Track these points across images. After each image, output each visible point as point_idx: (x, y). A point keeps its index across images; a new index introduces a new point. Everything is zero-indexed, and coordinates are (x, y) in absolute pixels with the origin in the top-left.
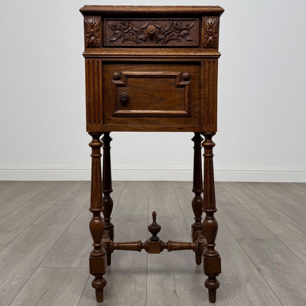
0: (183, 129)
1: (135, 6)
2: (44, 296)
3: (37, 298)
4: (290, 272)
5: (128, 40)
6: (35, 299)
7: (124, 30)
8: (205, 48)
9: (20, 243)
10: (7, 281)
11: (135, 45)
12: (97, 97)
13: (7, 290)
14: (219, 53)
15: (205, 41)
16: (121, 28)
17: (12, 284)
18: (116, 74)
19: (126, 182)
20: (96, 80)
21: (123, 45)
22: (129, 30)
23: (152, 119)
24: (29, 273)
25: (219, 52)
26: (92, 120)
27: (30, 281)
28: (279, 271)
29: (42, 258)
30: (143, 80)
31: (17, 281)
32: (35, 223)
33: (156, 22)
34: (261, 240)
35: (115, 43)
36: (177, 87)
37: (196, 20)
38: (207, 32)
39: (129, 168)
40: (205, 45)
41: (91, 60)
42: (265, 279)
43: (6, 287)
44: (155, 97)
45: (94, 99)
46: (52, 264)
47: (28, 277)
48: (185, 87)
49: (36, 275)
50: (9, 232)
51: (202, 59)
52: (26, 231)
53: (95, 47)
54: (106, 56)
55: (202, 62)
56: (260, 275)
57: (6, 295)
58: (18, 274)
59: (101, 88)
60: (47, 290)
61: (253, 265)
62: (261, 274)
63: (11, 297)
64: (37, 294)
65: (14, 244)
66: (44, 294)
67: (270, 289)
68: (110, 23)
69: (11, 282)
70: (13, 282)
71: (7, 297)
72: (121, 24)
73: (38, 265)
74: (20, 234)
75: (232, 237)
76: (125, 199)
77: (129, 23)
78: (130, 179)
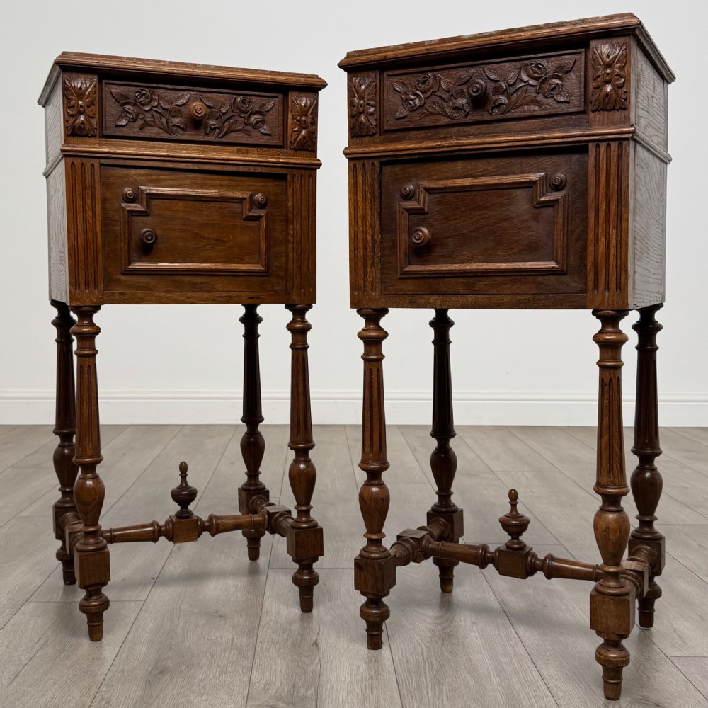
0: (258, 298)
1: (164, 62)
5: (150, 126)
7: (143, 105)
8: (294, 149)
11: (165, 136)
12: (90, 235)
14: (319, 160)
15: (294, 137)
16: (135, 101)
18: (128, 190)
20: (89, 201)
21: (142, 135)
22: (152, 107)
23: (200, 280)
25: (318, 158)
26: (82, 281)
30: (181, 204)
33: (204, 94)
35: (125, 129)
36: (244, 220)
37: (277, 97)
38: (298, 121)
40: (295, 145)
41: (78, 161)
44: (205, 238)
45: (86, 239)
48: (258, 220)
51: (289, 170)
53: (86, 136)
54: (108, 155)
55: (289, 176)
59: (99, 219)
68: (116, 90)
72: (137, 94)
77: (153, 93)
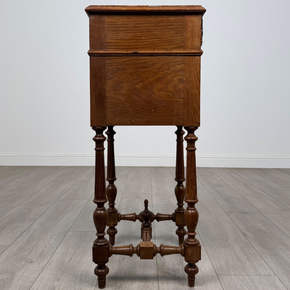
4: (270, 236)
6: (71, 253)
9: (51, 213)
10: (47, 240)
13: (48, 247)
17: (51, 242)
19: (130, 167)
24: (62, 235)
27: (64, 240)
28: (260, 235)
29: (71, 224)
31: (54, 240)
32: (62, 198)
34: (245, 213)
39: (133, 156)
42: (250, 241)
43: (47, 245)
46: (80, 228)
47: (63, 238)
49: (68, 237)
50: (41, 205)
52: (55, 205)
56: (245, 238)
57: (48, 250)
58: (54, 235)
60: (79, 247)
61: (239, 231)
62: (247, 238)
63: (52, 251)
64: (71, 250)
65: (46, 214)
66: (77, 250)
67: (253, 248)
70: (51, 241)
73: (68, 229)
74: (50, 207)
75: (222, 210)
76: (131, 181)
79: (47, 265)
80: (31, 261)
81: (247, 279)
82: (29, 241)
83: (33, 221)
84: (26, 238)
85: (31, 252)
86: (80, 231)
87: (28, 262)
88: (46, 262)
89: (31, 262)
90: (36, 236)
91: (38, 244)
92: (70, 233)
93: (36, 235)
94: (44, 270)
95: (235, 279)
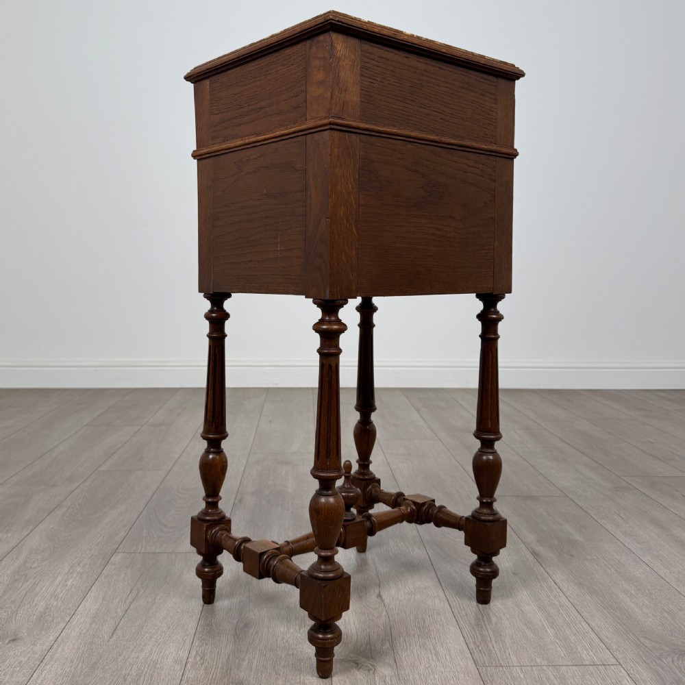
2: (132, 607)
3: (119, 611)
4: (595, 558)
6: (116, 613)
9: (77, 506)
10: (59, 578)
13: (60, 596)
17: (69, 583)
19: (268, 389)
24: (99, 562)
27: (102, 578)
29: (123, 534)
31: (78, 578)
32: (103, 468)
39: (275, 364)
42: (548, 570)
43: (59, 590)
46: (142, 546)
47: (99, 570)
49: (113, 568)
50: (54, 486)
52: (87, 484)
56: (537, 564)
57: (59, 605)
58: (78, 564)
60: (137, 595)
61: (523, 546)
62: (541, 562)
63: (69, 609)
64: (119, 603)
65: (65, 509)
66: (132, 603)
69: (66, 581)
70: (71, 581)
71: (62, 608)
73: (115, 547)
74: (74, 490)
76: (270, 422)
78: (277, 384)
79: (55, 646)
80: (13, 637)
81: (552, 678)
82: (16, 580)
83: (31, 527)
84: (9, 572)
85: (17, 611)
86: (142, 551)
87: (7, 641)
88: (52, 638)
89: (14, 640)
90: (35, 568)
91: (37, 589)
92: (118, 558)
93: (33, 562)
94: (45, 662)
95: (522, 676)
